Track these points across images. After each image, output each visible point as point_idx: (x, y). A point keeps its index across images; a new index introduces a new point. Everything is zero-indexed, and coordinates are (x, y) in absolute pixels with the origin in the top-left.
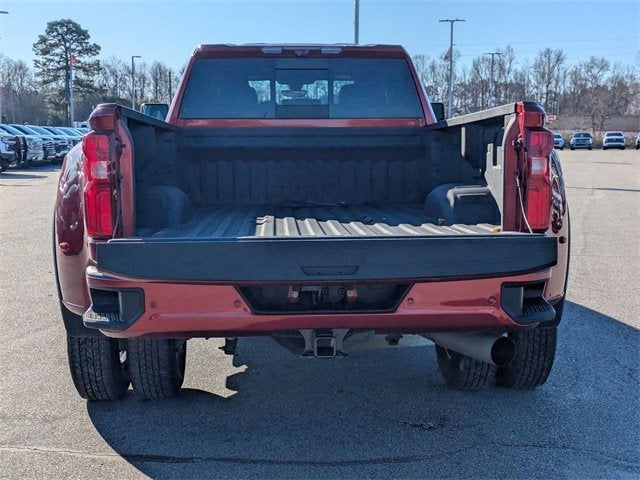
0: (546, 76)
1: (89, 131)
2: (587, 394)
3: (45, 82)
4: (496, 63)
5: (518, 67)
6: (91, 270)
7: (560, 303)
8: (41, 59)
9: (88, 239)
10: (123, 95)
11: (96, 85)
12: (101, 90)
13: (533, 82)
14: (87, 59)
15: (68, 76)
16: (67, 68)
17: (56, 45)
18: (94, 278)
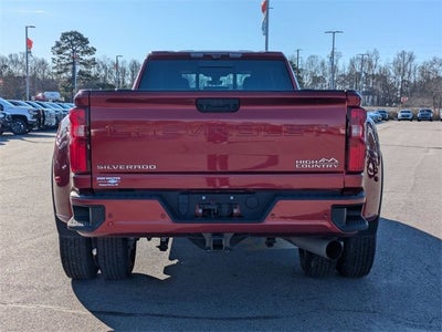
0: (401, 70)
1: (74, 106)
2: (396, 280)
3: (59, 73)
4: (366, 61)
5: (381, 63)
6: (73, 194)
7: (375, 220)
8: (56, 57)
9: (72, 175)
10: (111, 82)
11: (93, 74)
12: (96, 78)
13: (393, 74)
14: (87, 57)
15: (74, 69)
16: (73, 63)
17: (67, 48)
18: (75, 199)
